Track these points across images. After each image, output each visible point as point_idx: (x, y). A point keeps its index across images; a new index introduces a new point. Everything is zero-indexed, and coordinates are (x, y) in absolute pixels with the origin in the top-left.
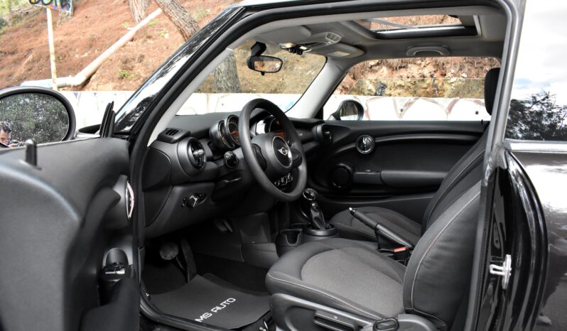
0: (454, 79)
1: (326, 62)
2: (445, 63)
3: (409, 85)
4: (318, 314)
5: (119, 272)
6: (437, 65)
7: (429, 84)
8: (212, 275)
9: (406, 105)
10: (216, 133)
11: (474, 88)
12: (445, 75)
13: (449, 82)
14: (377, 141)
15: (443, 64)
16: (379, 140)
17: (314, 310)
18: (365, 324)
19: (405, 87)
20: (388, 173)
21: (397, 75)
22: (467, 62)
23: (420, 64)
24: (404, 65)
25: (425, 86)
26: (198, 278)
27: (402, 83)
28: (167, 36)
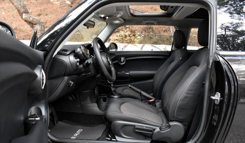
0: (139, 37)
1: (107, 25)
2: (135, 30)
3: (120, 39)
4: (136, 127)
5: (37, 119)
6: (132, 31)
7: (128, 39)
8: (66, 121)
9: (124, 47)
10: (79, 52)
11: (147, 41)
12: (135, 35)
13: (137, 38)
14: (127, 59)
15: (134, 31)
16: (128, 59)
17: (134, 126)
18: (156, 128)
19: (119, 40)
20: (132, 72)
21: (115, 35)
22: (143, 31)
23: (125, 31)
24: (118, 31)
25: (126, 40)
26: (60, 123)
27: (118, 38)
28: (3, 13)
